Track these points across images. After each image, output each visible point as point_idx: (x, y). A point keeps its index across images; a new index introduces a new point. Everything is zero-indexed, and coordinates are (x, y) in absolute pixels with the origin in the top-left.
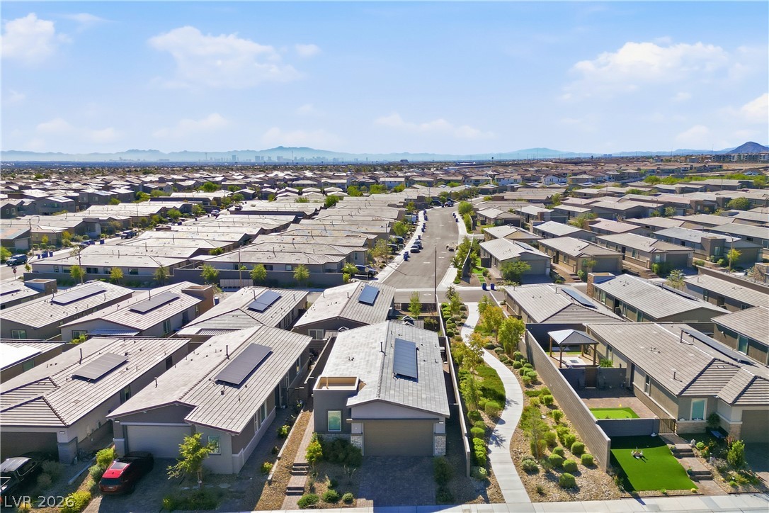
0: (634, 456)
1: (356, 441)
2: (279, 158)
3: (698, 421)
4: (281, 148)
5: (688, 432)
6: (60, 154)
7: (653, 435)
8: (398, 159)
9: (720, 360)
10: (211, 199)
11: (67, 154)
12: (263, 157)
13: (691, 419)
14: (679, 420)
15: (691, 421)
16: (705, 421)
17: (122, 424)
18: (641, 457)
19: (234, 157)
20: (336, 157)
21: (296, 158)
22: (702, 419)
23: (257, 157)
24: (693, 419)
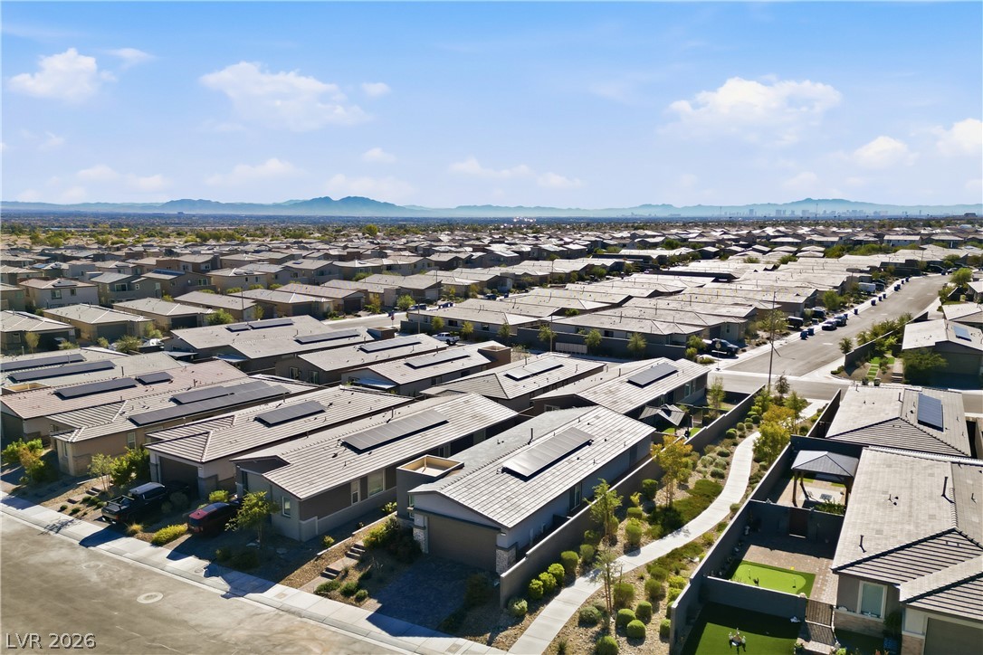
0: (731, 641)
1: (419, 534)
2: (803, 211)
3: (868, 617)
4: (809, 200)
5: (854, 630)
6: (578, 209)
7: (793, 620)
8: (961, 213)
9: (960, 534)
10: (654, 257)
11: (584, 210)
12: (784, 212)
13: (858, 610)
14: (837, 607)
15: (858, 615)
16: (882, 619)
17: (242, 469)
18: (740, 644)
19: (751, 211)
20: (878, 210)
21: (825, 212)
22: (878, 616)
23: (778, 211)
24: (862, 613)
